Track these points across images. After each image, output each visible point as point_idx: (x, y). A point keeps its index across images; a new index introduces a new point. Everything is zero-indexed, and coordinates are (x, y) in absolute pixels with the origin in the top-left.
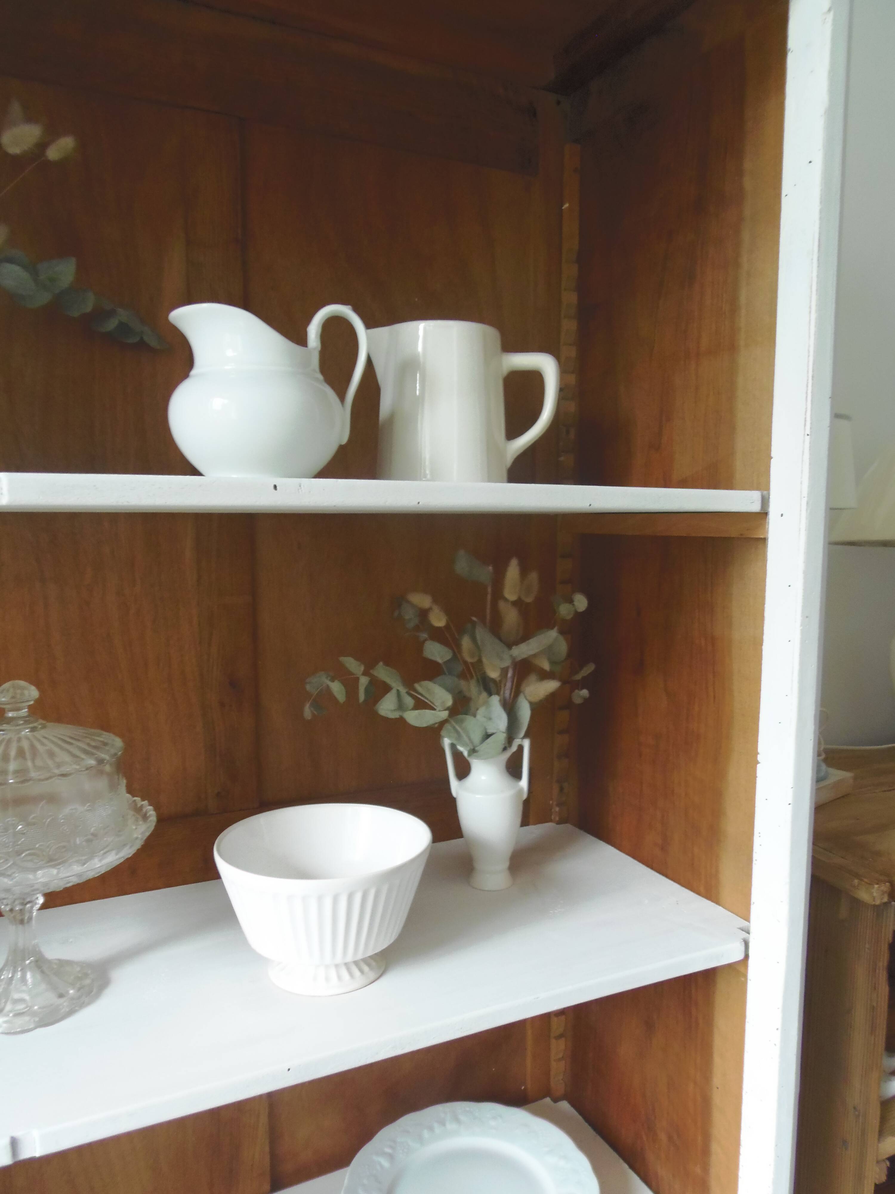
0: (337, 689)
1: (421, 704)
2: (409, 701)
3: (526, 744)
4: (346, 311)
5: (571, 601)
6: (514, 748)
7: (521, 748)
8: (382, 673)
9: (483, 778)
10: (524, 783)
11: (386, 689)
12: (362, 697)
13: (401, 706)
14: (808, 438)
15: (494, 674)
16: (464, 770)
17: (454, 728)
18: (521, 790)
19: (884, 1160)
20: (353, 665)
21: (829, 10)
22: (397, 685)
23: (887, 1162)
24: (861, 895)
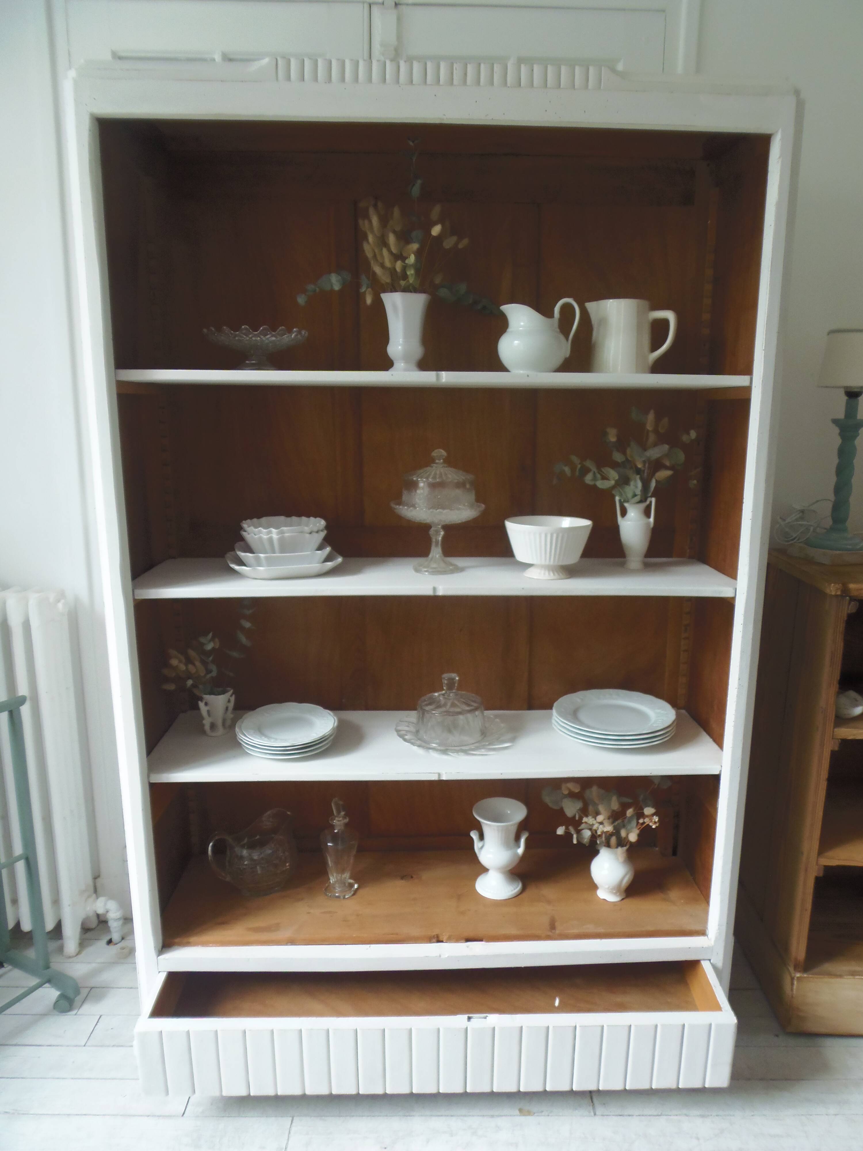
0: (567, 469)
1: (604, 478)
2: (599, 476)
3: (653, 500)
4: (570, 300)
5: (688, 434)
6: (648, 502)
7: (651, 502)
8: (589, 464)
9: (632, 514)
10: (652, 520)
11: (588, 471)
12: (577, 473)
13: (595, 479)
14: (763, 352)
15: (640, 466)
16: (624, 513)
17: (620, 491)
18: (649, 523)
19: (838, 739)
20: (575, 459)
21: (780, 157)
22: (594, 469)
23: (840, 740)
24: (828, 591)
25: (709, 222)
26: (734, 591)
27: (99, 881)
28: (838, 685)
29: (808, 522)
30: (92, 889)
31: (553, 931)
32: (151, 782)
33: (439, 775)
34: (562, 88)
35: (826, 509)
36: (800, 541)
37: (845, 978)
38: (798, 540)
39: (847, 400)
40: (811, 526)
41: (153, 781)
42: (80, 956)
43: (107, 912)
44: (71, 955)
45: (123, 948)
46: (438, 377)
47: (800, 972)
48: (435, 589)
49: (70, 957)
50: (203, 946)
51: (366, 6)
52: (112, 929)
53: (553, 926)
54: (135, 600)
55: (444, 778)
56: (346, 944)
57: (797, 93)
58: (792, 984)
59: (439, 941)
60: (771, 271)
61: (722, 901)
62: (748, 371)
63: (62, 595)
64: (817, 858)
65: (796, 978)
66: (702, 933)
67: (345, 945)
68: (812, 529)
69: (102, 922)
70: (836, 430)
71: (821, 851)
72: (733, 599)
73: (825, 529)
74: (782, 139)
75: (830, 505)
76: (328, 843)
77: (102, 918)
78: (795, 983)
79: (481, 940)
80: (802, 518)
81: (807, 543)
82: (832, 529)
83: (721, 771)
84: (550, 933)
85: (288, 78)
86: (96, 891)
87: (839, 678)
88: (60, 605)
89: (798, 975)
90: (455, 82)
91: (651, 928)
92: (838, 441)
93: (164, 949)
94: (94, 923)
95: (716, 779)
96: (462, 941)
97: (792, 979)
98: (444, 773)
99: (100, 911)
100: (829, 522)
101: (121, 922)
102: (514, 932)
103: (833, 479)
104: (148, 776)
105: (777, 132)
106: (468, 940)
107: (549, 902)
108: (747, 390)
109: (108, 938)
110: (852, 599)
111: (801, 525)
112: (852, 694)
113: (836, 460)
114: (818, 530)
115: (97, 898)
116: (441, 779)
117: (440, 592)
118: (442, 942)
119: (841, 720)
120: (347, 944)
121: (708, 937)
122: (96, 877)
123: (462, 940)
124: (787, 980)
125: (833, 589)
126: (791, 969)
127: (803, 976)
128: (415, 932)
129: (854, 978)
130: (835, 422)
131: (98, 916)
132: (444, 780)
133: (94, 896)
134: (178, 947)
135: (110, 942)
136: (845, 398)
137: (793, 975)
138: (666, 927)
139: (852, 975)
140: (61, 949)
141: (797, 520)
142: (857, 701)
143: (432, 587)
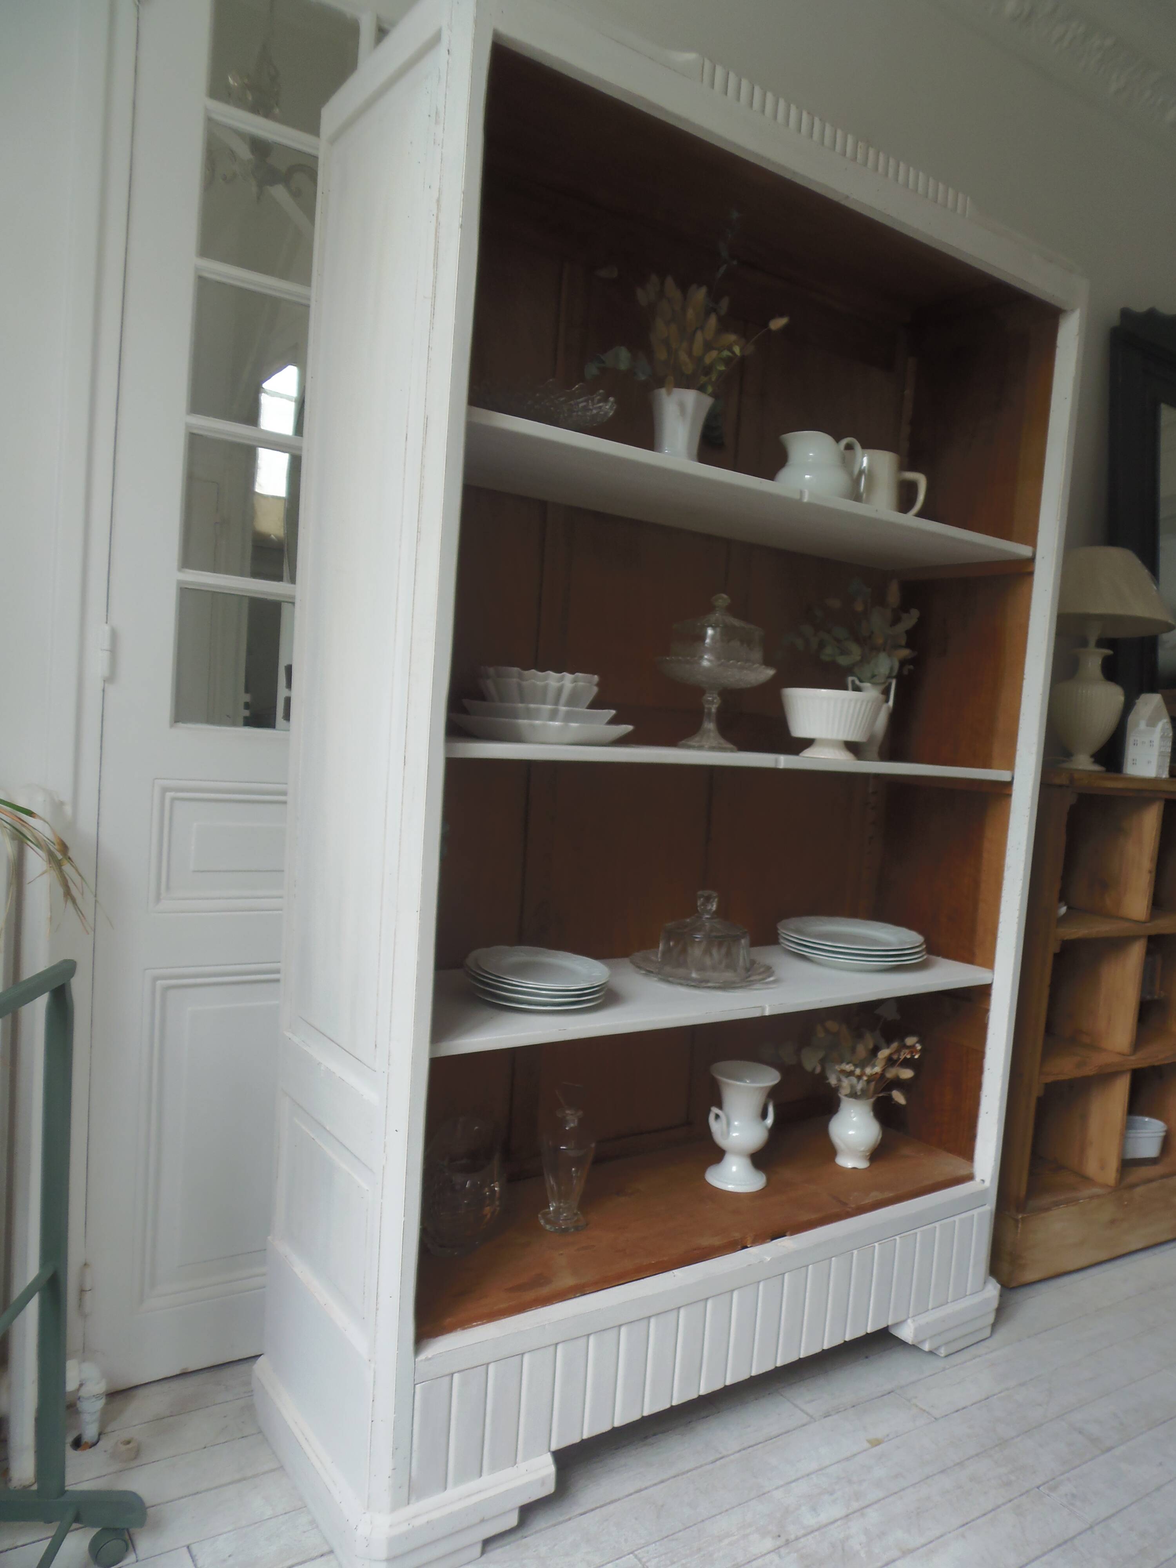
3: (893, 683)
6: (887, 684)
7: (890, 685)
23: (1061, 942)
26: (1012, 774)
28: (1061, 882)
31: (848, 1206)
43: (82, 1384)
47: (1021, 1212)
50: (464, 1329)
52: (85, 1417)
56: (643, 1278)
58: (1017, 1228)
59: (743, 1247)
61: (998, 1130)
62: (1033, 540)
64: (1039, 1076)
65: (1019, 1221)
66: (970, 1177)
71: (1042, 1064)
72: (1011, 783)
74: (1080, 318)
76: (561, 1146)
83: (993, 979)
84: (847, 1209)
87: (1062, 874)
89: (1020, 1216)
91: (927, 1182)
93: (420, 1346)
95: (987, 989)
96: (768, 1240)
106: (773, 1239)
108: (1032, 563)
109: (73, 1437)
116: (764, 1015)
118: (747, 1247)
121: (977, 1180)
126: (1013, 1211)
132: (767, 1016)
134: (429, 1340)
135: (77, 1444)
138: (940, 1178)
139: (1057, 1206)
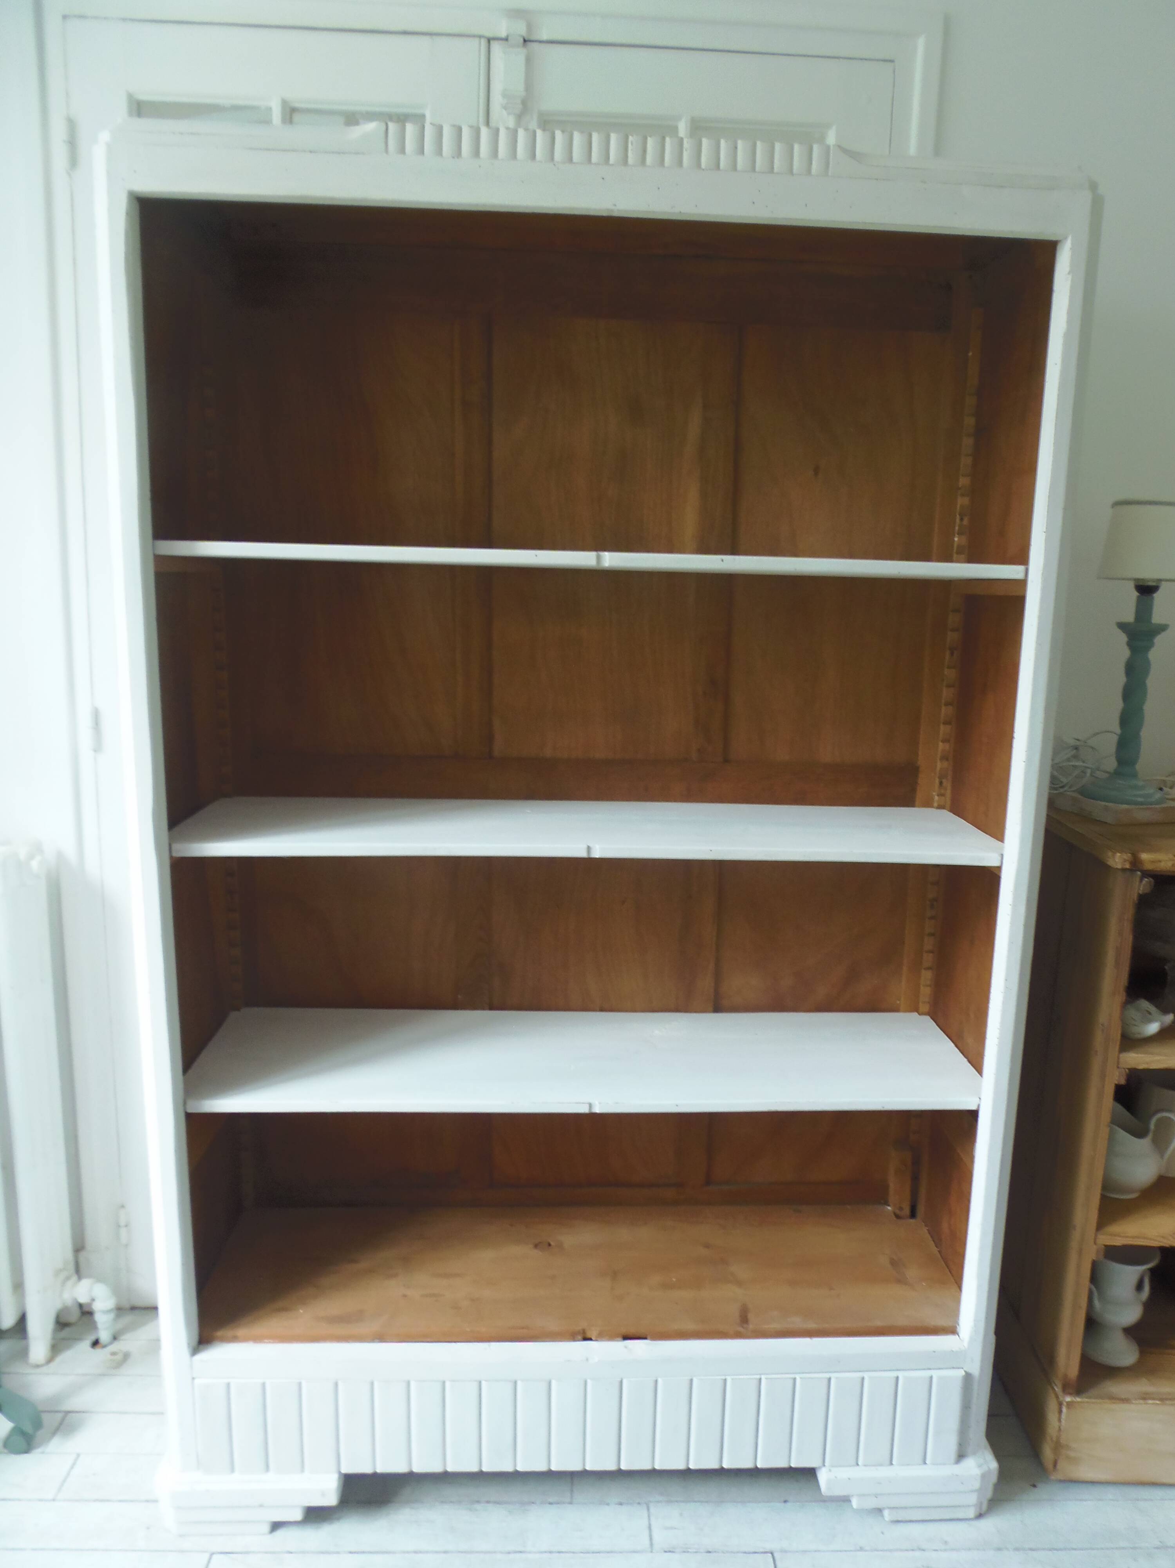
14: (1044, 534)
19: (1125, 1069)
21: (1069, 273)
23: (1127, 1070)
24: (1111, 862)
25: (970, 354)
26: (1000, 858)
27: (82, 1256)
28: (1124, 994)
29: (1084, 762)
30: (71, 1267)
31: (745, 1326)
32: (190, 1111)
33: (590, 1105)
34: (778, 173)
35: (1108, 744)
36: (1072, 789)
37: (1133, 1403)
38: (1070, 787)
39: (1138, 597)
40: (1088, 768)
41: (191, 1110)
42: (52, 1365)
43: (93, 1300)
44: (39, 1363)
45: (113, 1354)
46: (599, 558)
47: (1070, 1394)
48: (589, 849)
49: (38, 1366)
50: (255, 1343)
51: (484, 42)
52: (100, 1325)
53: (744, 1319)
54: (171, 857)
55: (597, 1110)
56: (455, 1342)
57: (1093, 186)
58: (1060, 1412)
59: (586, 1339)
60: (1056, 424)
61: (979, 1287)
62: (1022, 558)
63: (37, 849)
64: (1096, 1235)
65: (1065, 1404)
66: (952, 1330)
67: (454, 1344)
68: (1089, 771)
69: (86, 1312)
70: (1123, 638)
71: (1101, 1225)
72: (999, 868)
73: (1107, 772)
74: (1072, 249)
75: (1115, 738)
77: (86, 1309)
78: (1064, 1410)
79: (645, 1338)
80: (1075, 757)
81: (1083, 792)
82: (1117, 774)
83: (979, 1106)
84: (741, 1329)
85: (402, 150)
86: (79, 1271)
87: (1126, 984)
88: (35, 864)
89: (1068, 1399)
90: (631, 161)
91: (879, 1323)
92: (1126, 653)
93: (201, 1346)
94: (74, 1316)
95: (972, 1116)
96: (618, 1339)
97: (1060, 1404)
98: (597, 1103)
99: (83, 1300)
100: (1111, 764)
101: (112, 1316)
102: (691, 1326)
103: (1118, 704)
104: (185, 1103)
105: (1066, 238)
106: (626, 1338)
107: (739, 1283)
108: (1022, 584)
109: (93, 1338)
110: (1146, 874)
111: (1075, 767)
112: (1144, 1004)
113: (1122, 679)
114: (1098, 774)
115: (80, 1278)
116: (593, 1111)
117: (597, 854)
118: (590, 1339)
119: (1129, 1042)
120: (459, 1342)
121: (959, 1336)
122: (79, 1248)
123: (618, 1337)
124: (1051, 1406)
125: (1118, 860)
126: (1058, 1389)
127: (1074, 1400)
128: (553, 1325)
129: (1147, 1404)
130: (1122, 626)
131: (81, 1306)
132: (596, 1113)
133: (75, 1278)
134: (220, 1343)
135: (96, 1343)
136: (1135, 594)
137: (1061, 1399)
138: (901, 1322)
139: (1144, 1399)
140: (24, 1353)
141: (1068, 760)
142: (1150, 1013)
143: (585, 846)
